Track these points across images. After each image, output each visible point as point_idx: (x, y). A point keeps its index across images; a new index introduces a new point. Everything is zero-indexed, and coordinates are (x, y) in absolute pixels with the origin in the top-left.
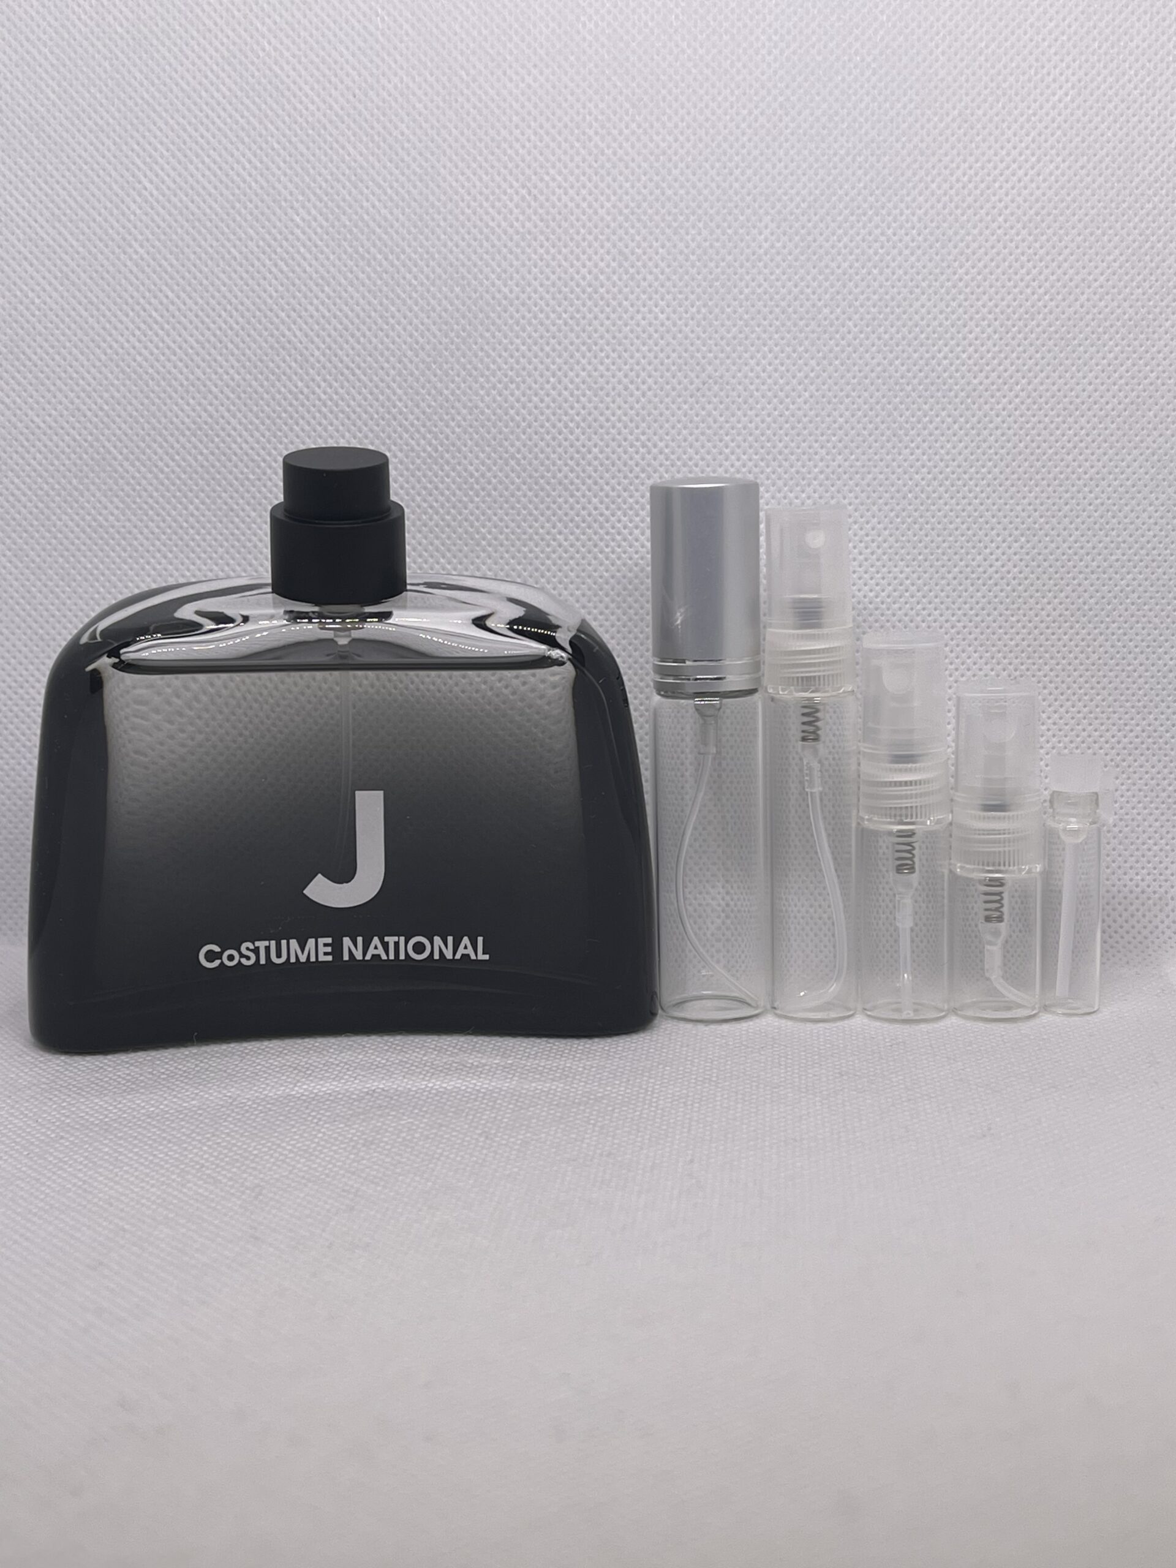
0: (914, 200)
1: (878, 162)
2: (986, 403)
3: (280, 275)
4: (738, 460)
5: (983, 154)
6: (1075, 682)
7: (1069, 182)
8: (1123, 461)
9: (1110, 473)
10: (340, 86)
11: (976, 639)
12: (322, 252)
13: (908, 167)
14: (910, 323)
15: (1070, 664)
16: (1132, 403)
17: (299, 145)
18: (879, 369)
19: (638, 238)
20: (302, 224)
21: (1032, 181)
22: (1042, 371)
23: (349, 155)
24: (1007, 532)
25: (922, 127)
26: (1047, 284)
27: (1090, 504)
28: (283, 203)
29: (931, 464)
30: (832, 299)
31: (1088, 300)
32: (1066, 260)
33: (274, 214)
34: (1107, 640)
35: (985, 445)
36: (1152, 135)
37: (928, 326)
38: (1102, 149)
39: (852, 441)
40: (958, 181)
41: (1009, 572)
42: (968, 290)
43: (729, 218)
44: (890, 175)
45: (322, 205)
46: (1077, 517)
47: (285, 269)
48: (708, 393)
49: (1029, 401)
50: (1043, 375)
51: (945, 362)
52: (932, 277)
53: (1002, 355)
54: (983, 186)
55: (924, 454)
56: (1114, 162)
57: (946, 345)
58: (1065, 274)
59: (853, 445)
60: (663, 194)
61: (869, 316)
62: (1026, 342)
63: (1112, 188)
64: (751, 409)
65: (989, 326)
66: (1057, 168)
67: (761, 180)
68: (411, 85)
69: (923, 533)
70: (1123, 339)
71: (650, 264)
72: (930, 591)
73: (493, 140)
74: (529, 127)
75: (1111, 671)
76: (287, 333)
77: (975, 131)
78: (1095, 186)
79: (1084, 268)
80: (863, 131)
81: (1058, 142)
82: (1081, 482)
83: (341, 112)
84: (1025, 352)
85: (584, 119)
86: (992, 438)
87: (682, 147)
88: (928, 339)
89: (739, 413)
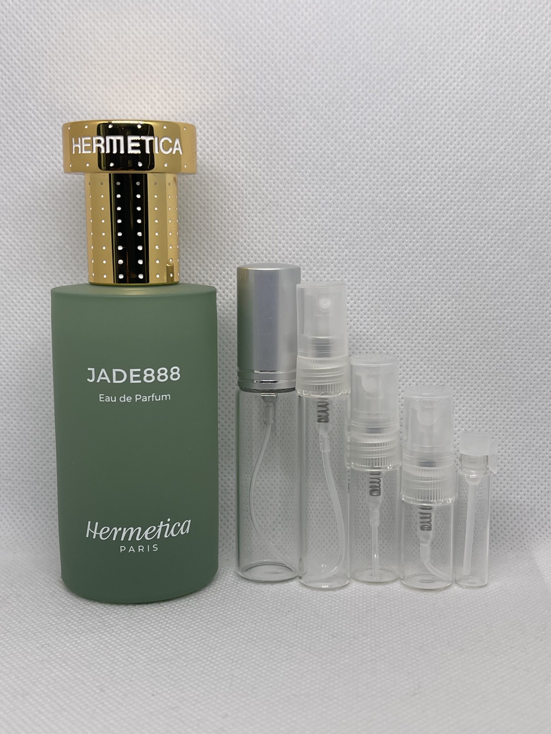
0: (392, 99)
1: (370, 76)
2: (432, 220)
3: (20, 137)
4: (287, 250)
5: (433, 73)
6: (482, 383)
7: (483, 90)
8: (512, 255)
9: (504, 262)
10: (54, 27)
11: (425, 357)
12: (45, 125)
13: (388, 80)
14: (389, 172)
15: (480, 372)
16: (518, 221)
17: (31, 62)
18: (370, 199)
19: (228, 119)
20: (32, 107)
21: (461, 90)
22: (466, 202)
23: (60, 68)
24: (443, 296)
25: (397, 56)
26: (470, 151)
27: (493, 280)
28: (22, 96)
29: (400, 255)
30: (342, 157)
31: (493, 160)
32: (480, 137)
33: (17, 102)
34: (501, 359)
35: (432, 245)
36: (532, 64)
37: (399, 174)
38: (503, 71)
39: (354, 241)
40: (417, 88)
41: (445, 319)
42: (423, 153)
43: (282, 108)
44: (377, 84)
45: (45, 97)
46: (485, 287)
47: (23, 134)
48: (269, 211)
49: (458, 219)
50: (466, 204)
51: (409, 196)
52: (401, 145)
53: (442, 192)
54: (432, 92)
55: (396, 249)
56: (509, 79)
57: (409, 186)
58: (480, 145)
59: (355, 243)
60: (243, 94)
61: (364, 168)
62: (457, 185)
63: (508, 95)
64: (294, 221)
65: (435, 175)
66: (476, 82)
67: (301, 86)
68: (96, 27)
69: (394, 295)
70: (513, 184)
71: (235, 135)
72: (399, 329)
73: (144, 61)
74: (165, 53)
75: (503, 376)
76: (24, 171)
77: (428, 59)
78: (499, 93)
79: (491, 141)
80: (362, 58)
81: (477, 66)
82: (487, 267)
83: (55, 43)
84: (456, 190)
85: (197, 50)
86: (436, 241)
87: (254, 66)
88: (399, 181)
89: (287, 223)
